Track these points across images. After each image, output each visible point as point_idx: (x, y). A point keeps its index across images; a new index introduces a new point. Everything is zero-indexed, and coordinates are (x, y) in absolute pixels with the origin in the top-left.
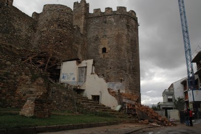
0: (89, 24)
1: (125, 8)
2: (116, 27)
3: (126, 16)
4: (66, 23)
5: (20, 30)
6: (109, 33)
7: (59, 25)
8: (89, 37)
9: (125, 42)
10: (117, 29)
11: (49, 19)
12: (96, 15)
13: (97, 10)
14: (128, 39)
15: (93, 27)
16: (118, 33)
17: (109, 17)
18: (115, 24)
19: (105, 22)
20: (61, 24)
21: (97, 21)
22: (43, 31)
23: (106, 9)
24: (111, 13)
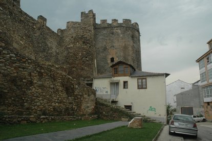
0: (97, 35)
1: (130, 21)
2: (122, 39)
3: (131, 29)
4: (89, 40)
5: (51, 48)
6: (116, 44)
7: (84, 42)
8: (97, 47)
9: (131, 53)
10: (124, 40)
11: (74, 35)
12: (103, 26)
13: (104, 21)
14: (133, 50)
15: (101, 37)
16: (125, 44)
17: (116, 28)
18: (121, 35)
19: (113, 34)
20: (85, 41)
21: (105, 32)
22: (70, 48)
23: (113, 20)
24: (117, 25)
